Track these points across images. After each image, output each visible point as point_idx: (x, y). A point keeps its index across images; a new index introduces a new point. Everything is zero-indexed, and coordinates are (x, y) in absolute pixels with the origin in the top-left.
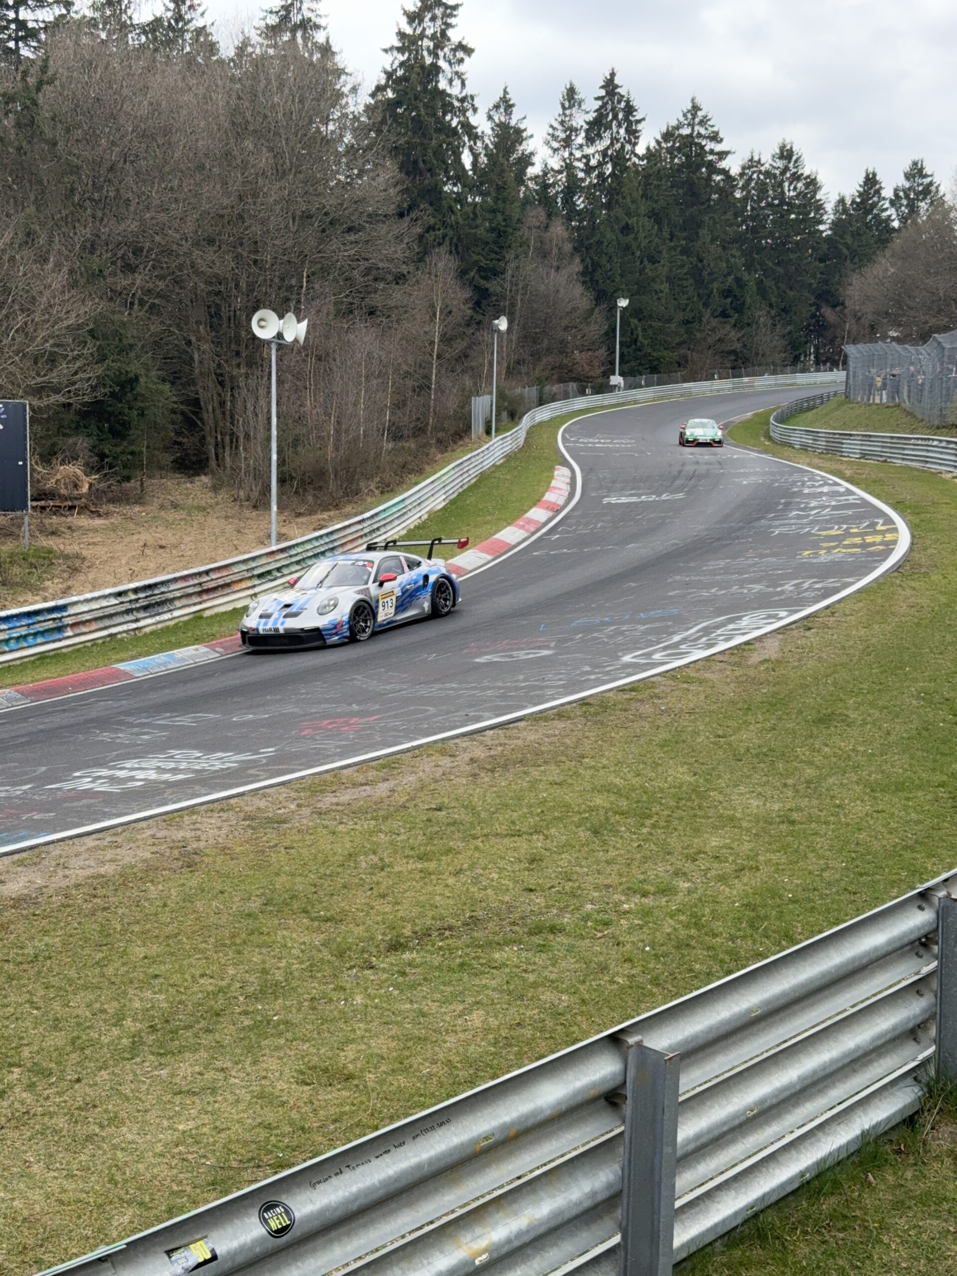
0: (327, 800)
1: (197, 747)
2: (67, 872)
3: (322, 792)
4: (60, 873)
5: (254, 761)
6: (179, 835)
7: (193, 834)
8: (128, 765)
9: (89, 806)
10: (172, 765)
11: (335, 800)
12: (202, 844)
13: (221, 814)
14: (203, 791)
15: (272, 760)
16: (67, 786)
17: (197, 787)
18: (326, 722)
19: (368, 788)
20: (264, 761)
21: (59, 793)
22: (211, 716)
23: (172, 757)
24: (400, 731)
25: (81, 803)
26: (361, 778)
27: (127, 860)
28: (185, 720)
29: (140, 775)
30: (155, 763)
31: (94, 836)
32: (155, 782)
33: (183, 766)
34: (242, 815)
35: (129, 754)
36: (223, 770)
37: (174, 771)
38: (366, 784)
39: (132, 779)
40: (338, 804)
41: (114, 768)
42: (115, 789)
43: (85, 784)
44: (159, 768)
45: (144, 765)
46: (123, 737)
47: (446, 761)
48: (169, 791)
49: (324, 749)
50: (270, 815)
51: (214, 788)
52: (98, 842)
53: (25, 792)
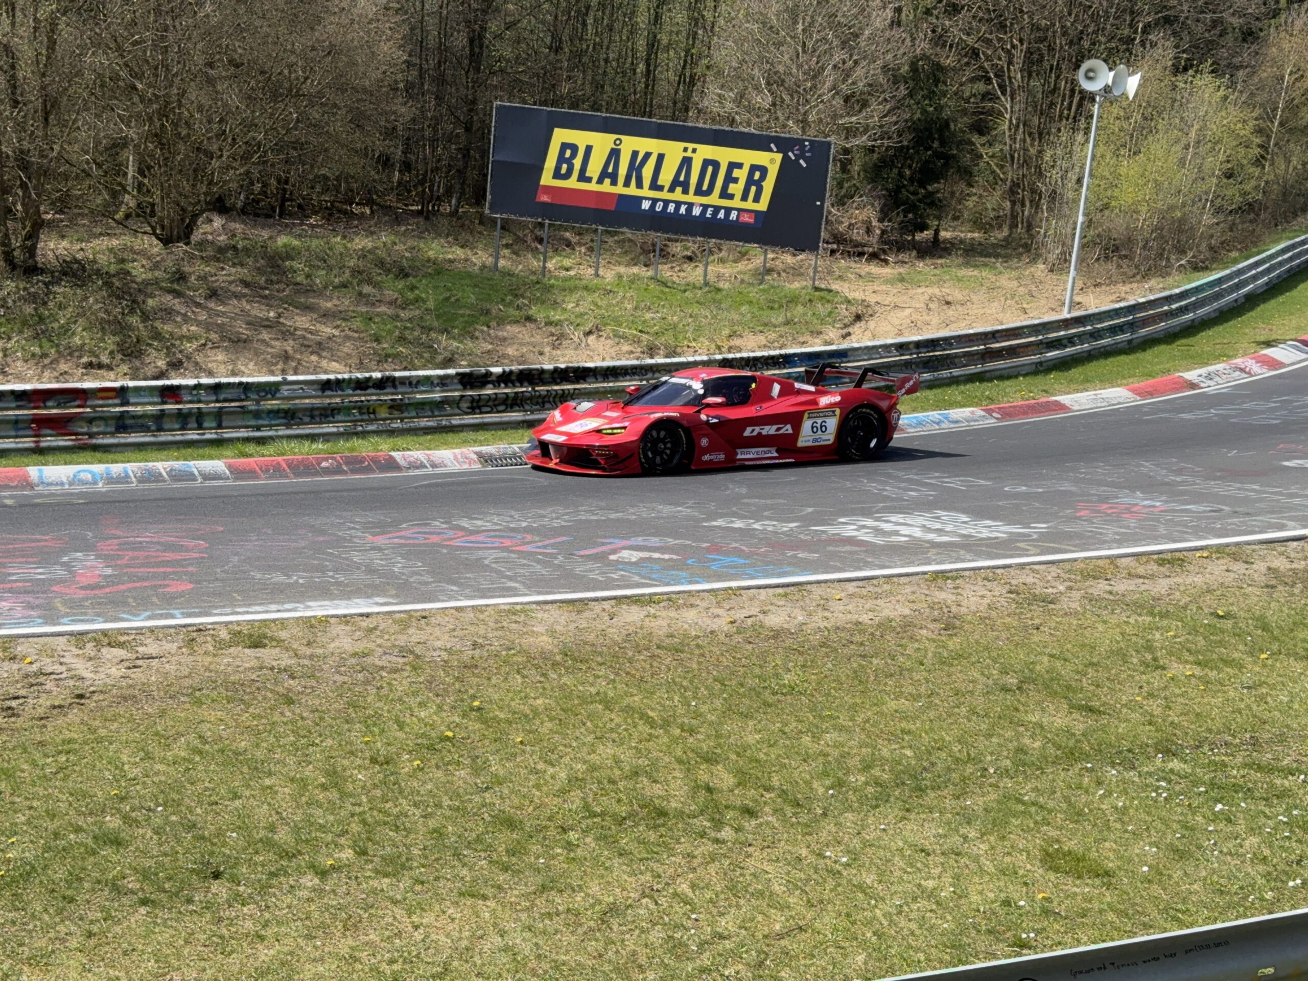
0: (1100, 588)
1: (964, 511)
2: (826, 614)
3: (1095, 578)
4: (821, 613)
5: (1024, 535)
6: (941, 596)
7: (954, 598)
8: (894, 518)
9: (851, 553)
10: (938, 526)
11: (1109, 588)
12: (964, 610)
13: (986, 582)
14: (968, 557)
15: (1043, 537)
16: (832, 530)
17: (962, 552)
18: (1105, 506)
19: (1146, 581)
20: (1035, 536)
21: (824, 537)
22: (982, 482)
23: (938, 518)
24: (1187, 527)
25: (844, 549)
26: (1141, 570)
27: (886, 613)
28: (955, 483)
29: (904, 530)
30: (920, 521)
31: (854, 584)
32: (919, 540)
33: (949, 528)
34: (1007, 587)
35: (895, 508)
36: (990, 538)
37: (940, 531)
38: (1144, 577)
39: (896, 533)
40: (1110, 593)
41: (878, 519)
42: (879, 541)
43: (849, 531)
44: (924, 526)
45: (909, 521)
46: (890, 490)
47: (1239, 567)
48: (934, 551)
49: (1101, 534)
50: (1037, 592)
51: (979, 555)
52: (858, 590)
53: (791, 529)
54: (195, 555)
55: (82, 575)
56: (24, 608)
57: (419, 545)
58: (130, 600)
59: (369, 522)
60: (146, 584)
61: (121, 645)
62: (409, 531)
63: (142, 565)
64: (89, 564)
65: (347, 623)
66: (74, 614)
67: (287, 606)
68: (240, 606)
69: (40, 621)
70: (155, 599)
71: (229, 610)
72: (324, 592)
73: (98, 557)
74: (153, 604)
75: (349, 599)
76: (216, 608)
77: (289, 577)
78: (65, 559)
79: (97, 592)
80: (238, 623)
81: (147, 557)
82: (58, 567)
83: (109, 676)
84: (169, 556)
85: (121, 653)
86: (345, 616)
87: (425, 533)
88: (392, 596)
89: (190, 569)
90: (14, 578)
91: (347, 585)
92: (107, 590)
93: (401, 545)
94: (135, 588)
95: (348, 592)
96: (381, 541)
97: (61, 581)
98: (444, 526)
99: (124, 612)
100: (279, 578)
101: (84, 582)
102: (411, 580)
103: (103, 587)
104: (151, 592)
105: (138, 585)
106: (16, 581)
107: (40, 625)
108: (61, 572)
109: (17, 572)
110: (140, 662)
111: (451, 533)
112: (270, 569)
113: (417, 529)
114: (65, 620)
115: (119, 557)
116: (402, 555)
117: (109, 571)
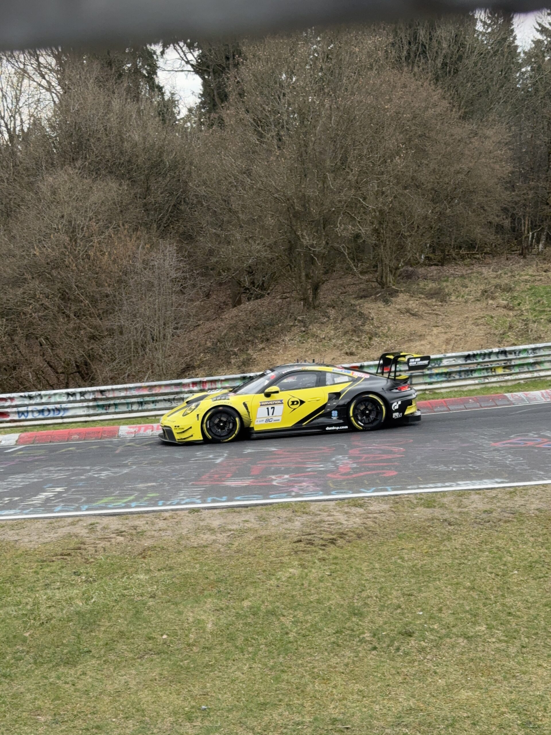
54: (399, 456)
55: (341, 468)
56: (314, 486)
57: (521, 447)
58: (366, 482)
59: (492, 435)
60: (374, 472)
61: (361, 506)
62: (515, 439)
63: (372, 462)
64: (345, 461)
65: (479, 494)
66: (338, 489)
67: (447, 484)
68: (422, 484)
69: (321, 493)
70: (378, 481)
71: (415, 486)
72: (467, 476)
73: (349, 458)
74: (377, 483)
75: (481, 479)
76: (409, 485)
77: (448, 467)
78: (334, 459)
79: (348, 477)
80: (421, 494)
81: (374, 457)
82: (330, 464)
83: (355, 523)
84: (385, 457)
85: (361, 510)
86: (480, 489)
87: (524, 440)
88: (505, 478)
89: (396, 463)
90: (309, 470)
91: (480, 471)
92: (354, 476)
93: (511, 448)
94: (367, 475)
95: (480, 476)
96: (499, 445)
97: (331, 472)
98: (536, 436)
99: (363, 488)
100: (442, 468)
101: (343, 471)
102: (516, 468)
103: (352, 474)
104: (375, 477)
105: (369, 473)
106: (309, 472)
107: (322, 495)
108: (331, 466)
109: (311, 467)
110: (370, 515)
111: (540, 440)
112: (437, 463)
113: (520, 438)
114: (333, 492)
115: (360, 458)
116: (510, 453)
117: (355, 465)
